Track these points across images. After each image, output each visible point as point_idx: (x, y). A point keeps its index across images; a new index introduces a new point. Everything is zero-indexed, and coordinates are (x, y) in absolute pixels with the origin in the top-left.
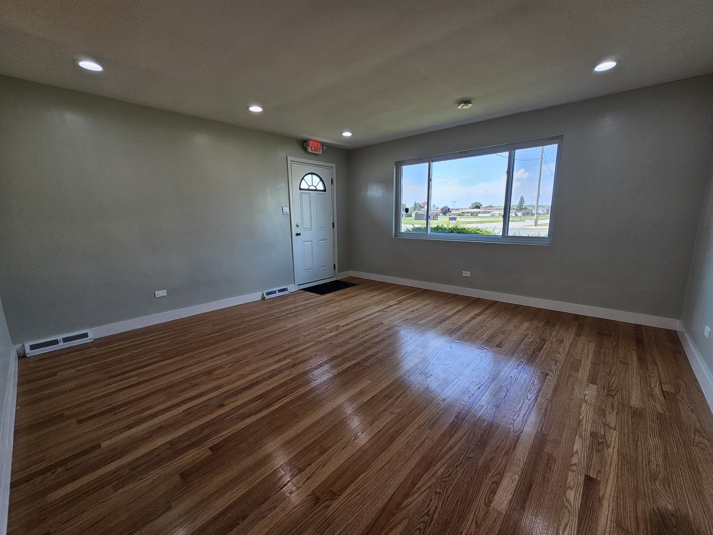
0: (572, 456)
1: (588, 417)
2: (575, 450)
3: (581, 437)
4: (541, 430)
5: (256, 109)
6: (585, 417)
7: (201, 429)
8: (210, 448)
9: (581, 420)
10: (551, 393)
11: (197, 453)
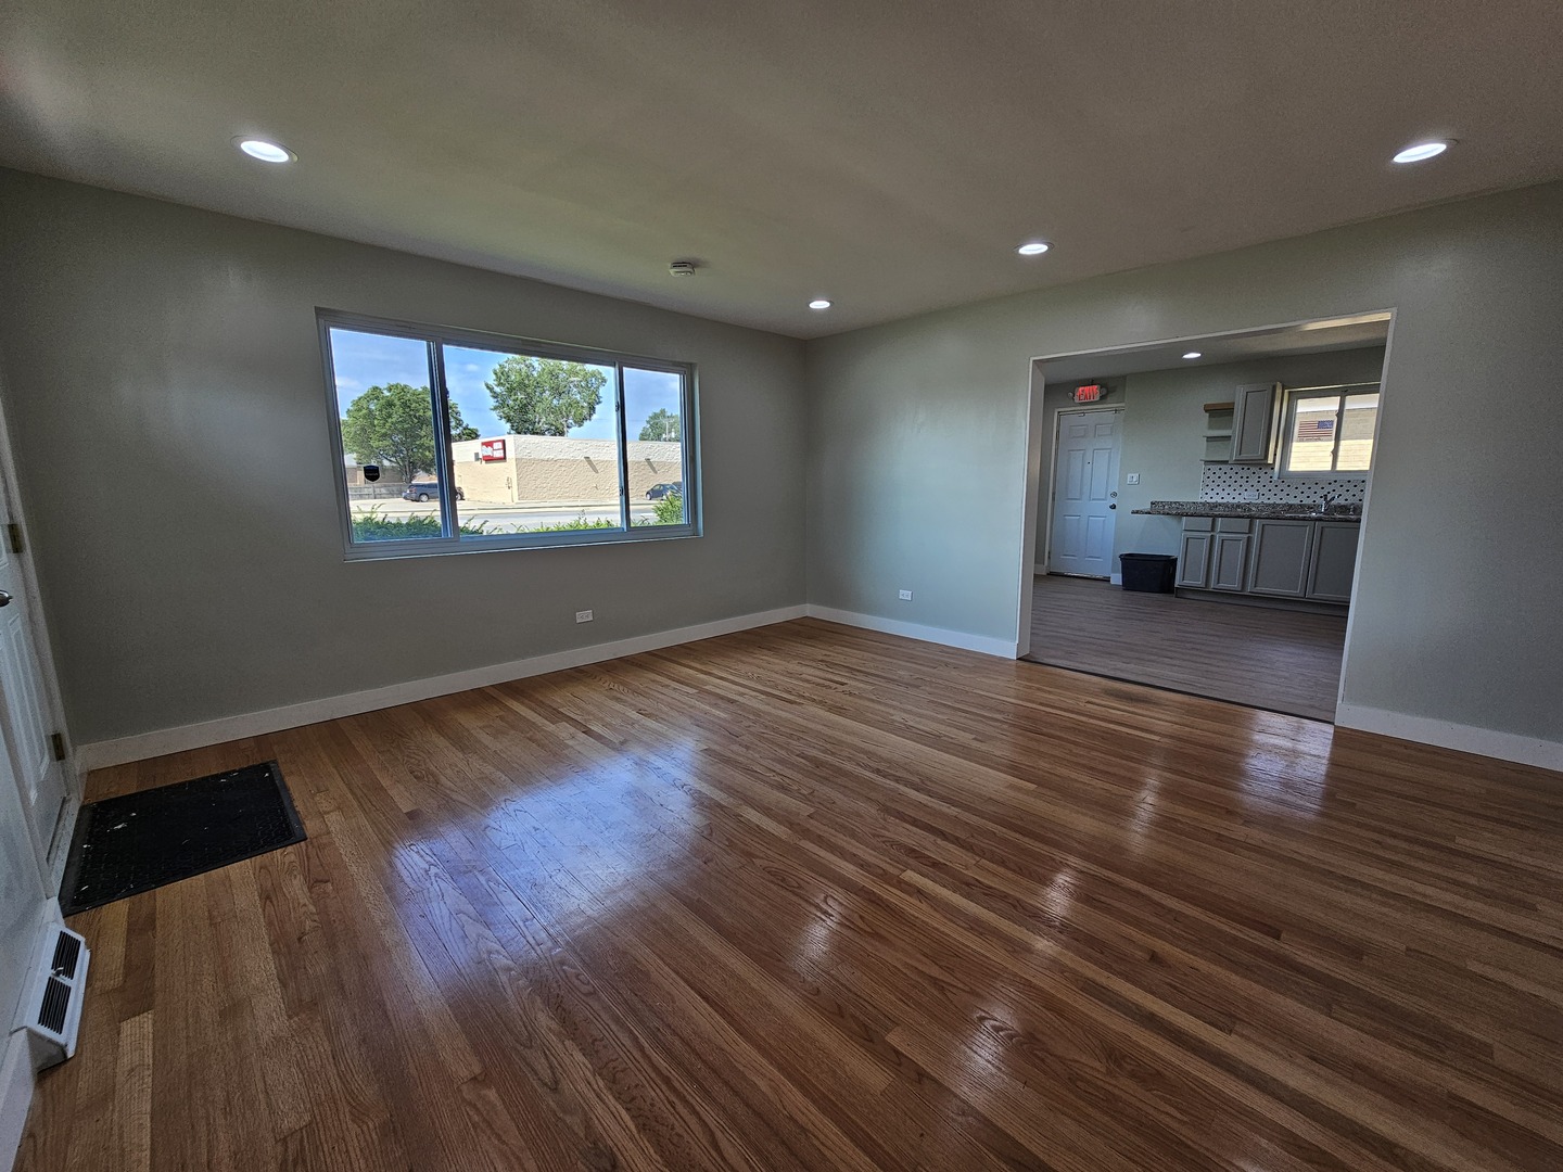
7: (1251, 971)
8: (1278, 938)
11: (1304, 952)
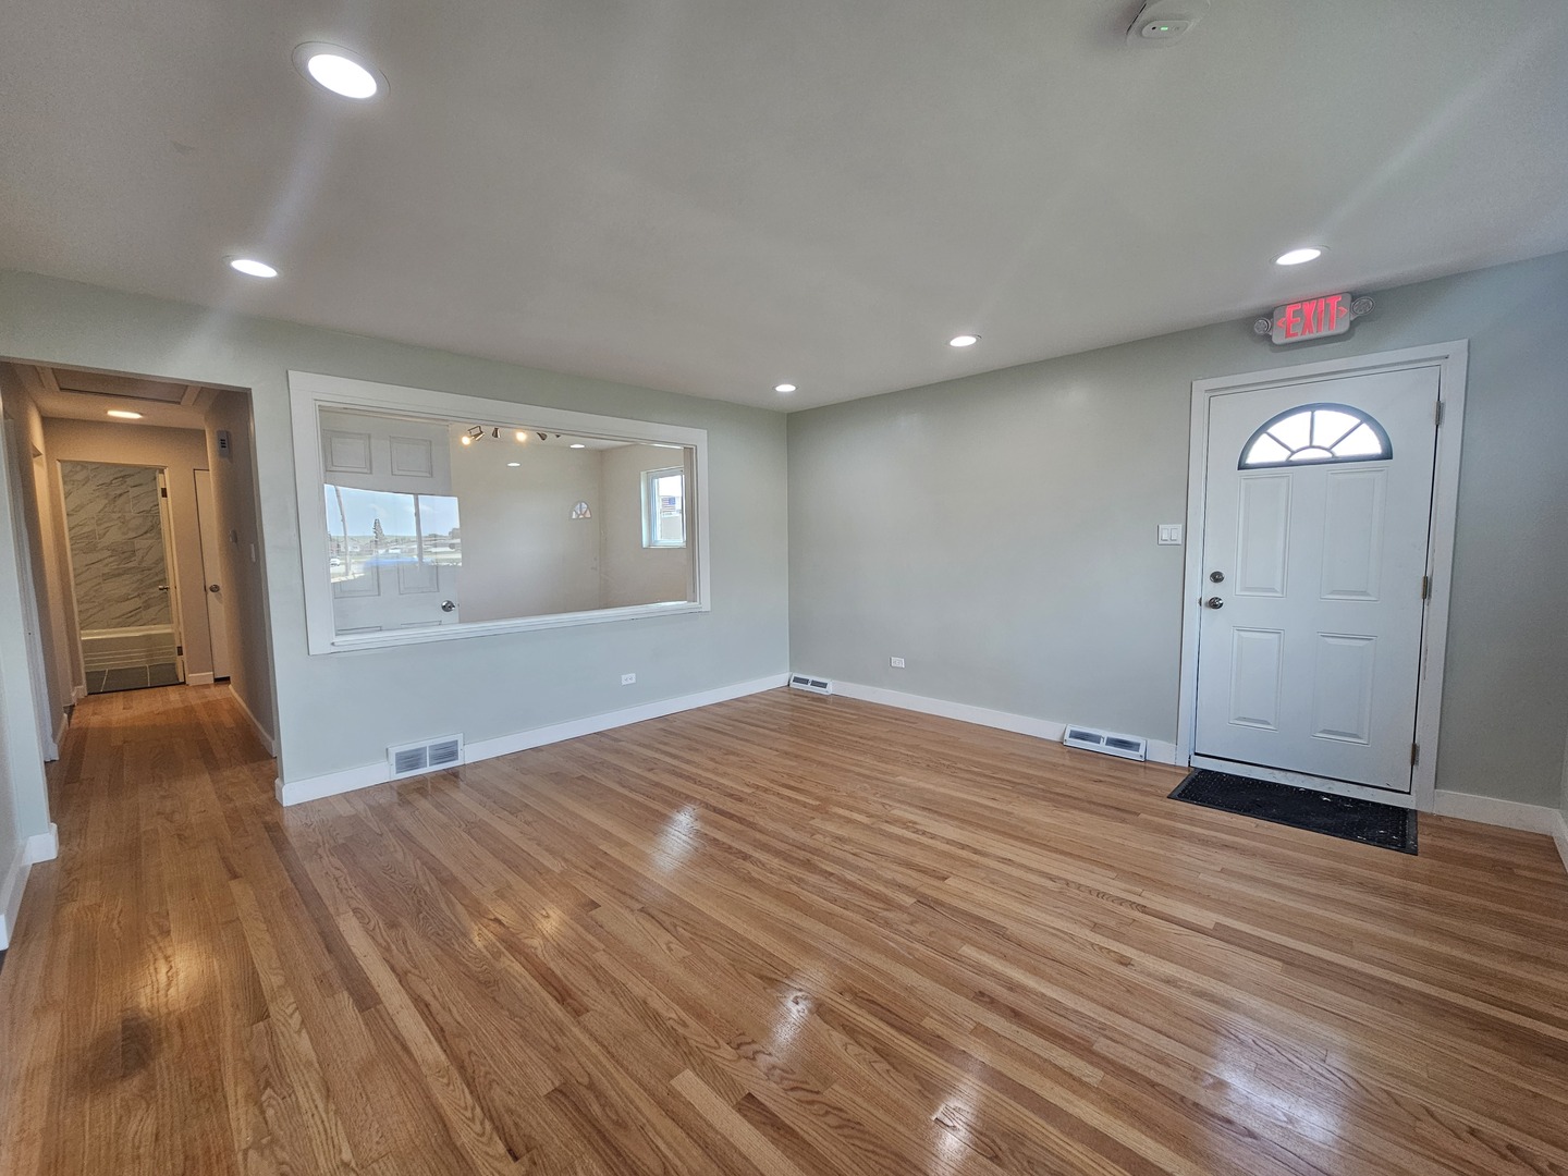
0: (303, 1021)
1: (319, 1122)
2: (304, 1033)
3: (309, 1064)
4: (378, 1011)
5: (963, 341)
6: (324, 1116)
9: (328, 1102)
10: (441, 1100)
